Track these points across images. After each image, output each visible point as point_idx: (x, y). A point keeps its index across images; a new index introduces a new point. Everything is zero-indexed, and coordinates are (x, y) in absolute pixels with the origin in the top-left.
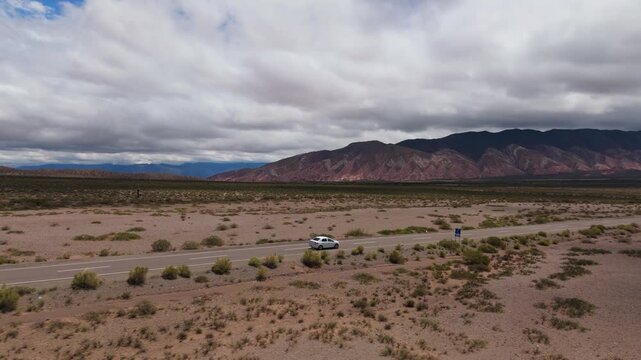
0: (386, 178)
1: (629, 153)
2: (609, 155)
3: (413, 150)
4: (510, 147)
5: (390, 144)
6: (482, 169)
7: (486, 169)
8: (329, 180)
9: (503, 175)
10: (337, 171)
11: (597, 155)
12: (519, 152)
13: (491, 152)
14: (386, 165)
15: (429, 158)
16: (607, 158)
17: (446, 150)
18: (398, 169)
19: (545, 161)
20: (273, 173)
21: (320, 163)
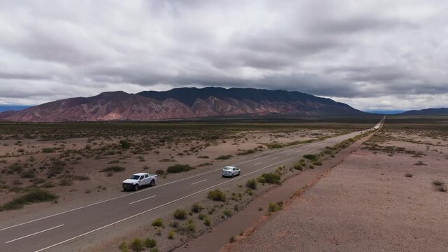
0: (132, 118)
1: (271, 103)
2: (263, 104)
3: (149, 99)
4: (210, 98)
5: (132, 94)
6: (195, 112)
7: (197, 112)
8: (88, 120)
9: (207, 115)
10: (94, 113)
11: (256, 104)
12: (215, 101)
13: (199, 101)
14: (131, 109)
15: (161, 105)
16: (261, 106)
17: (171, 99)
18: (140, 112)
19: (230, 107)
20: (37, 114)
21: (78, 107)
